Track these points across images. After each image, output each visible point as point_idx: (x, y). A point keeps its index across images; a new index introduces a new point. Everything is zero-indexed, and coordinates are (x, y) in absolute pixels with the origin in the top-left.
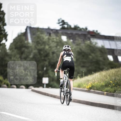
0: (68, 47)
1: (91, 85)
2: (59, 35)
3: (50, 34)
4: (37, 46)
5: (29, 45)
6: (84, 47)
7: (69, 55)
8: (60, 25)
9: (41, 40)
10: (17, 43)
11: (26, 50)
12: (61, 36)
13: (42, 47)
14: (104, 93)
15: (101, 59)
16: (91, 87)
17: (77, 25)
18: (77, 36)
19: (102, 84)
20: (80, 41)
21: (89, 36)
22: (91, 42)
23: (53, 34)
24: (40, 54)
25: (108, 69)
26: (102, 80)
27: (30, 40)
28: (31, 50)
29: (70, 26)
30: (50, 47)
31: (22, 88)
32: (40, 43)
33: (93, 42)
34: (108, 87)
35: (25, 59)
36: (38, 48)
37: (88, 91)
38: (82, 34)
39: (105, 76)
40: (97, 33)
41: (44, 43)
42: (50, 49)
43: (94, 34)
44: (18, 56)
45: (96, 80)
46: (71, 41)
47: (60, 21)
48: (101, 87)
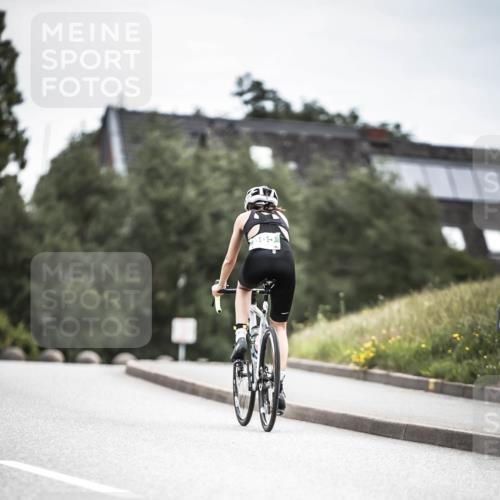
0: (265, 194)
1: (374, 349)
2: (239, 143)
3: (203, 140)
4: (149, 190)
5: (115, 183)
6: (345, 193)
7: (269, 226)
8: (246, 103)
9: (164, 163)
10: (67, 175)
11: (104, 205)
12: (248, 147)
13: (172, 191)
14: (427, 383)
15: (415, 241)
16: (373, 358)
17: (315, 102)
18: (314, 146)
19: (419, 346)
20: (326, 166)
21: (365, 146)
22: (372, 171)
23: (217, 138)
24: (161, 220)
25: (443, 284)
26: (417, 330)
27: (119, 165)
28: (123, 203)
29: (287, 106)
30: (203, 193)
31: (88, 361)
32: (160, 177)
33: (382, 173)
34: (442, 358)
35: (102, 240)
36: (153, 194)
37: (362, 375)
38: (335, 140)
39: (430, 312)
40: (399, 135)
41: (179, 176)
42: (201, 200)
43: (385, 140)
44: (70, 229)
45: (392, 330)
46: (292, 166)
47: (247, 85)
48: (415, 357)
